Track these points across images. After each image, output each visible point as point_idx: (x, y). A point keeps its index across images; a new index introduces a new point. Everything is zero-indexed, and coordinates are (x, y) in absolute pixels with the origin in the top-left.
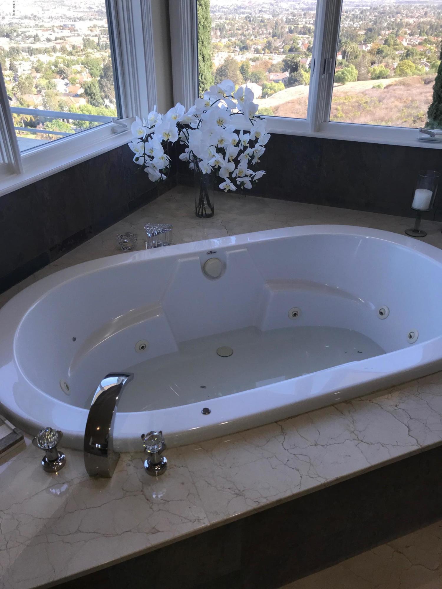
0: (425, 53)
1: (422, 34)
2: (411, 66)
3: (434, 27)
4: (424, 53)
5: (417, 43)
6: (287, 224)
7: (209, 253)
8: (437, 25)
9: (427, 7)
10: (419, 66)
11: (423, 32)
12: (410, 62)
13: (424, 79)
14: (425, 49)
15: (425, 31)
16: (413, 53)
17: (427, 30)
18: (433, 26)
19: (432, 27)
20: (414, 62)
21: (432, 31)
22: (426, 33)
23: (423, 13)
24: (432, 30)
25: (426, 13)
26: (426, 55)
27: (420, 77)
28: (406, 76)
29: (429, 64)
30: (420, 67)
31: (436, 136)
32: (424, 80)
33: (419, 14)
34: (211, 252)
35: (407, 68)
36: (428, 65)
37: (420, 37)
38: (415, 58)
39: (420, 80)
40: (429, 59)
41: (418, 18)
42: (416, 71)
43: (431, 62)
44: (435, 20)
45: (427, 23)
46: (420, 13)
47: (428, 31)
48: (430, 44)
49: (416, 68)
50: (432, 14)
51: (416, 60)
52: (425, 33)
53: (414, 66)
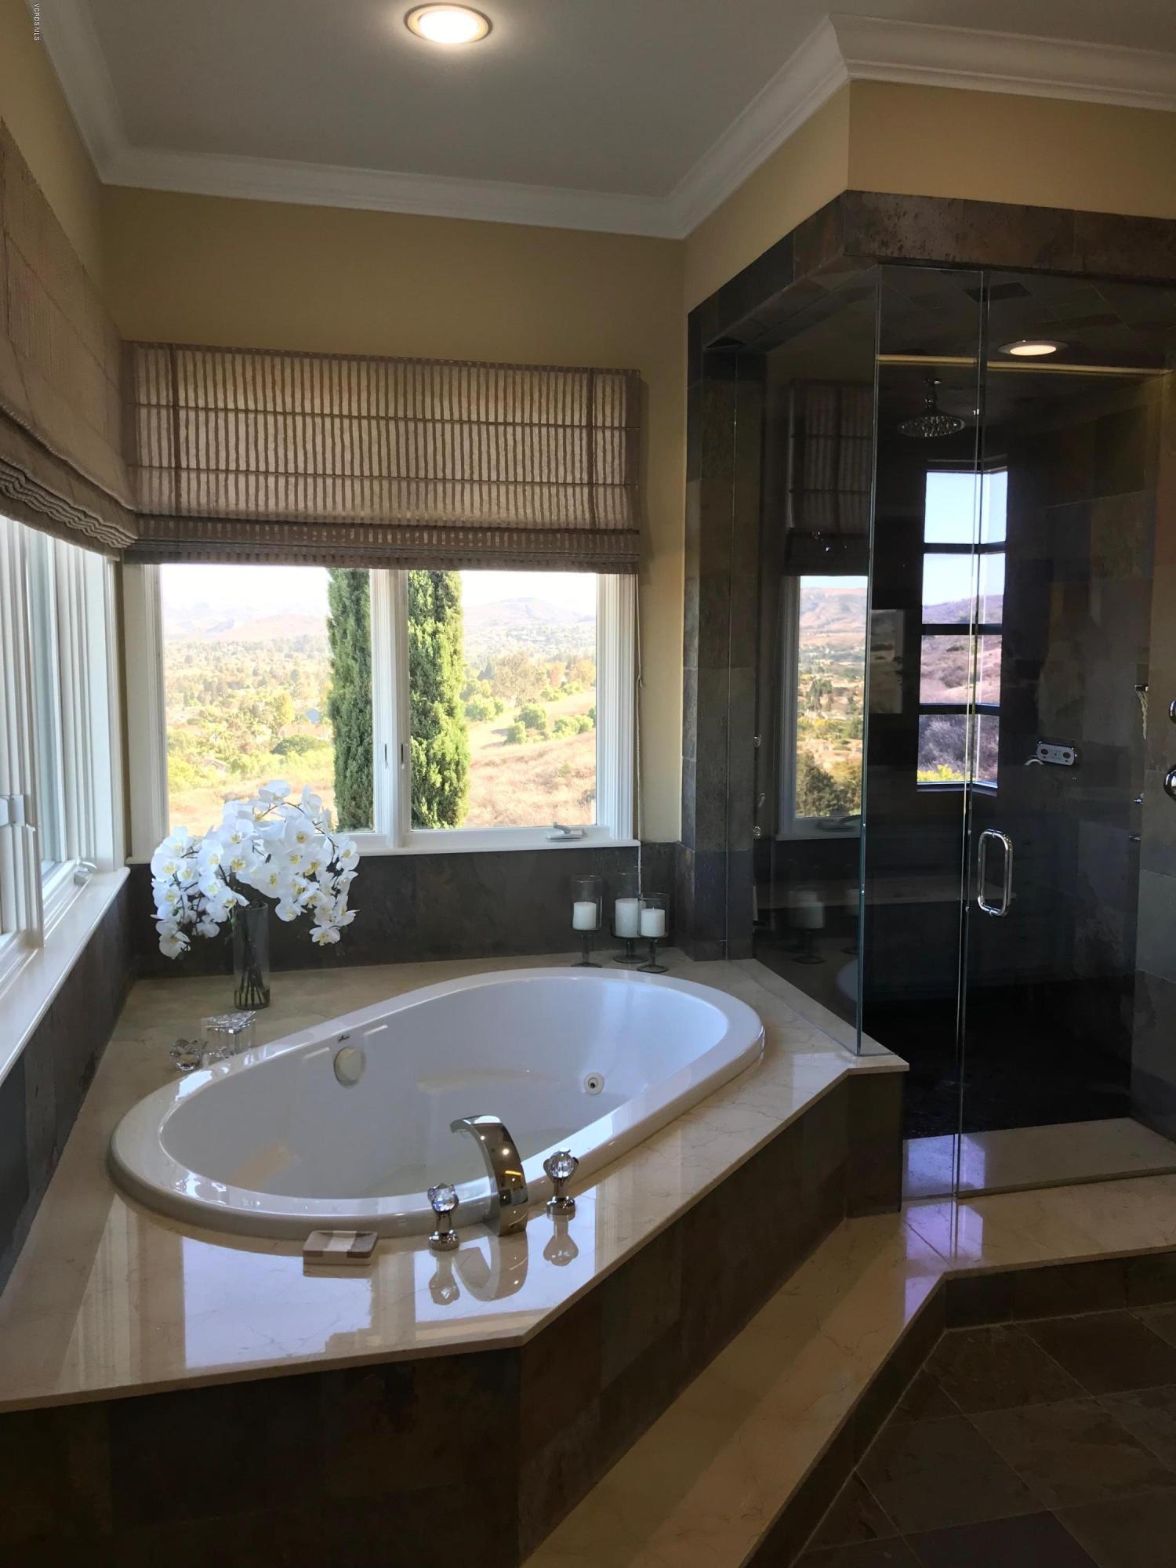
0: (208, 741)
1: (191, 702)
2: (183, 770)
3: (215, 686)
4: (204, 741)
5: (184, 721)
6: (400, 990)
7: (340, 1040)
8: (220, 684)
9: (189, 647)
10: (202, 769)
11: (192, 697)
12: (179, 760)
13: (223, 794)
14: (205, 731)
15: (196, 695)
16: (181, 743)
17: (200, 692)
18: (211, 683)
19: (208, 686)
20: (188, 761)
21: (211, 696)
22: (199, 698)
23: (183, 660)
24: (212, 693)
25: (188, 660)
26: (211, 745)
27: (211, 791)
28: (179, 791)
29: (224, 763)
30: (205, 770)
31: (572, 833)
32: (222, 797)
33: (173, 661)
34: (343, 1037)
35: (176, 775)
36: (222, 766)
37: (188, 708)
38: (188, 751)
39: (214, 797)
40: (220, 752)
41: (173, 670)
42: (198, 779)
43: (226, 759)
44: (213, 672)
45: (196, 679)
46: (175, 660)
47: (202, 695)
48: (214, 721)
49: (197, 772)
50: (204, 660)
51: (192, 757)
52: (196, 700)
53: (191, 768)
